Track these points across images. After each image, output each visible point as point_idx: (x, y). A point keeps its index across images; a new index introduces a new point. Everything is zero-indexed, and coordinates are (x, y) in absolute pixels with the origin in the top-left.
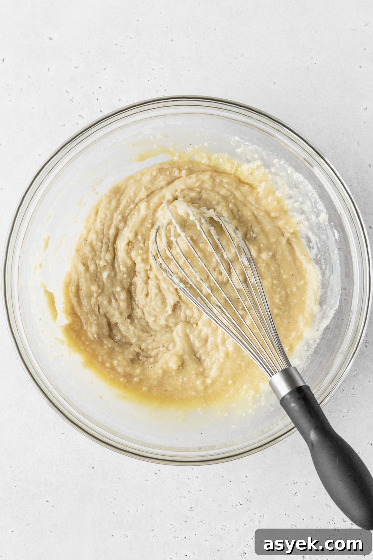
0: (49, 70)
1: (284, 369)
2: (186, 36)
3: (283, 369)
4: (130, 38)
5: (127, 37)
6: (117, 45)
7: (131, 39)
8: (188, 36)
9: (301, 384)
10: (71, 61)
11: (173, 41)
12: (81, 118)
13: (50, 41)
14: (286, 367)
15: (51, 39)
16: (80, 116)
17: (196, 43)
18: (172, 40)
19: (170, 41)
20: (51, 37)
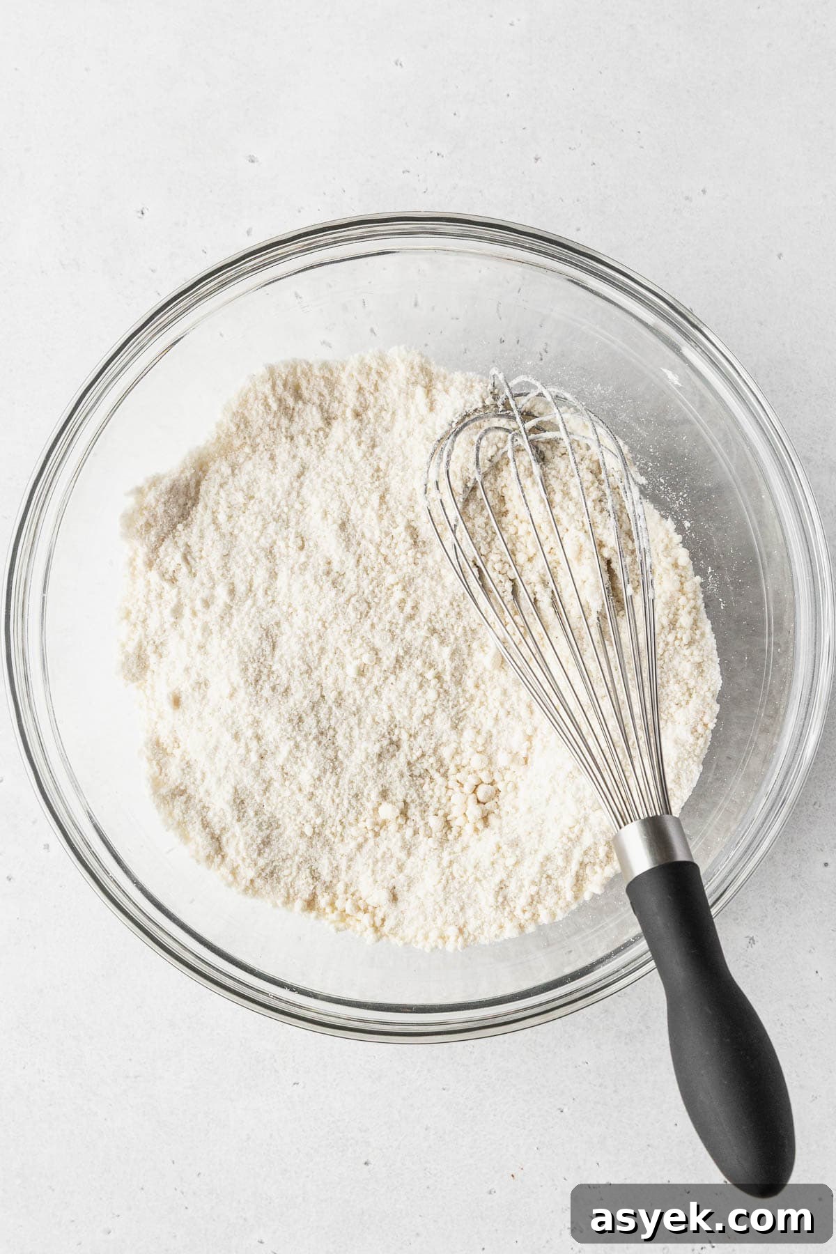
0: (249, 234)
2: (570, 148)
3: (651, 816)
4: (438, 154)
5: (431, 152)
6: (408, 172)
7: (440, 156)
8: (575, 149)
9: (681, 856)
10: (299, 211)
11: (539, 161)
12: (328, 347)
13: (251, 164)
14: (659, 814)
15: (253, 161)
16: (324, 343)
17: (594, 164)
18: (537, 159)
19: (533, 160)
20: (253, 156)
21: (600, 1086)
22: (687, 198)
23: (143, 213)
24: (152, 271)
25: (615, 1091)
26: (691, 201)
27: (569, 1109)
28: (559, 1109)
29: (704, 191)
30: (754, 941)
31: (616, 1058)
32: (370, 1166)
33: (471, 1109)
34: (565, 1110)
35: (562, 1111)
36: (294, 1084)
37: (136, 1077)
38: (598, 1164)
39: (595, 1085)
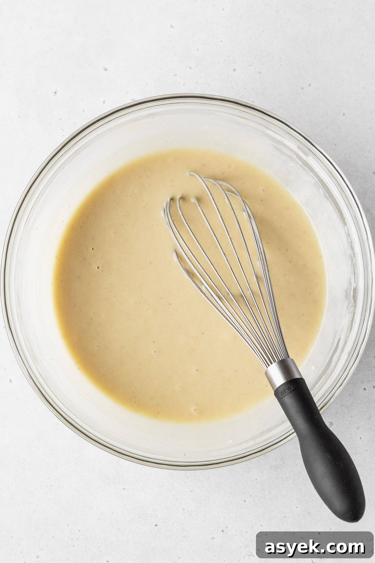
0: (104, 102)
1: (282, 360)
2: (249, 65)
7: (191, 69)
8: (252, 66)
9: (297, 376)
10: (127, 93)
14: (284, 358)
15: (106, 70)
17: (260, 72)
18: (234, 70)
20: (106, 68)
21: (263, 490)
22: (302, 88)
23: (56, 93)
24: (60, 119)
25: (269, 492)
26: (304, 89)
27: (248, 501)
28: (244, 500)
29: (310, 85)
30: (332, 424)
31: (269, 477)
32: (158, 527)
33: (204, 501)
34: (247, 501)
35: (245, 501)
36: (124, 489)
37: (51, 486)
38: (261, 525)
39: (260, 490)
